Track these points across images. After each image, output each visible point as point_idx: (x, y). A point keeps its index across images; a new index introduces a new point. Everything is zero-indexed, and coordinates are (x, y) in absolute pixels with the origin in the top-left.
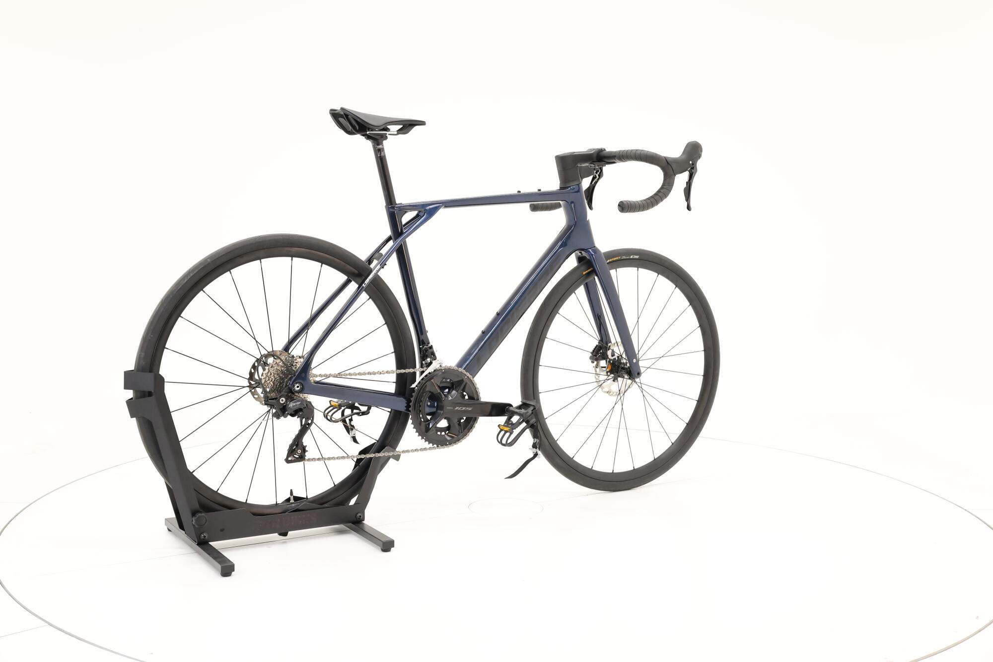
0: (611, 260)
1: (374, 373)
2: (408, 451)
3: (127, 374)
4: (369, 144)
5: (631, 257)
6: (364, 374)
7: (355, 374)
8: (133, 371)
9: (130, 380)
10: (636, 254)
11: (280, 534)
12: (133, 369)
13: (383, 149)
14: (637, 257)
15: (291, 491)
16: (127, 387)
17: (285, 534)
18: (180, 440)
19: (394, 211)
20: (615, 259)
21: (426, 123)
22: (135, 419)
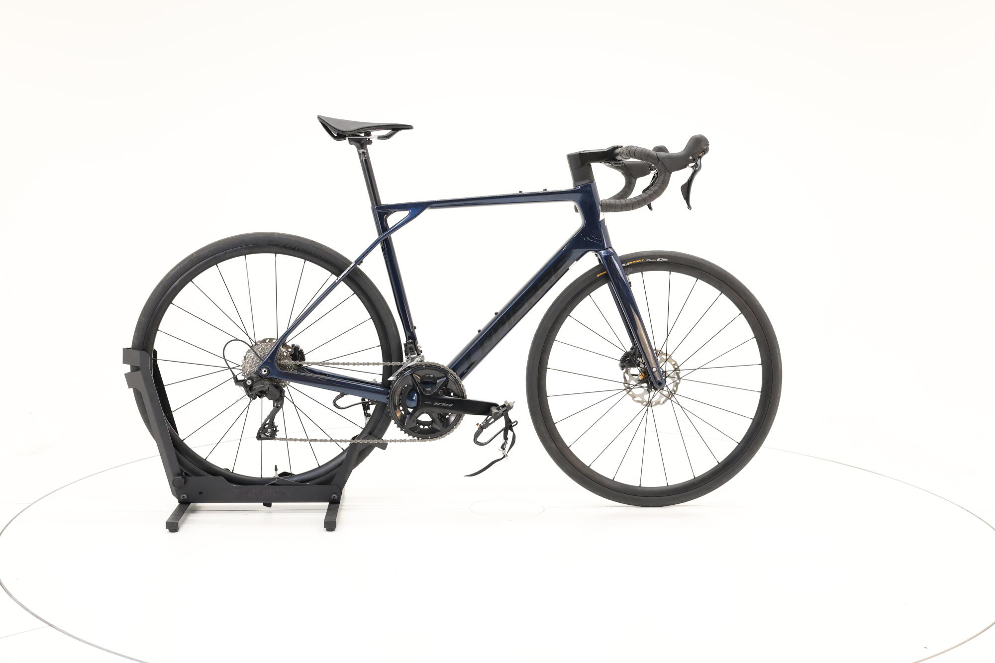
0: (631, 263)
1: (358, 364)
2: (395, 441)
3: (126, 351)
4: (353, 148)
5: (658, 260)
6: (348, 364)
7: (338, 364)
8: (130, 348)
9: (127, 356)
10: (664, 257)
11: (265, 505)
12: (130, 347)
13: (367, 152)
14: (666, 260)
15: (276, 466)
16: (125, 362)
17: (269, 505)
18: (172, 410)
19: (381, 212)
20: (637, 261)
21: (414, 127)
22: (132, 389)
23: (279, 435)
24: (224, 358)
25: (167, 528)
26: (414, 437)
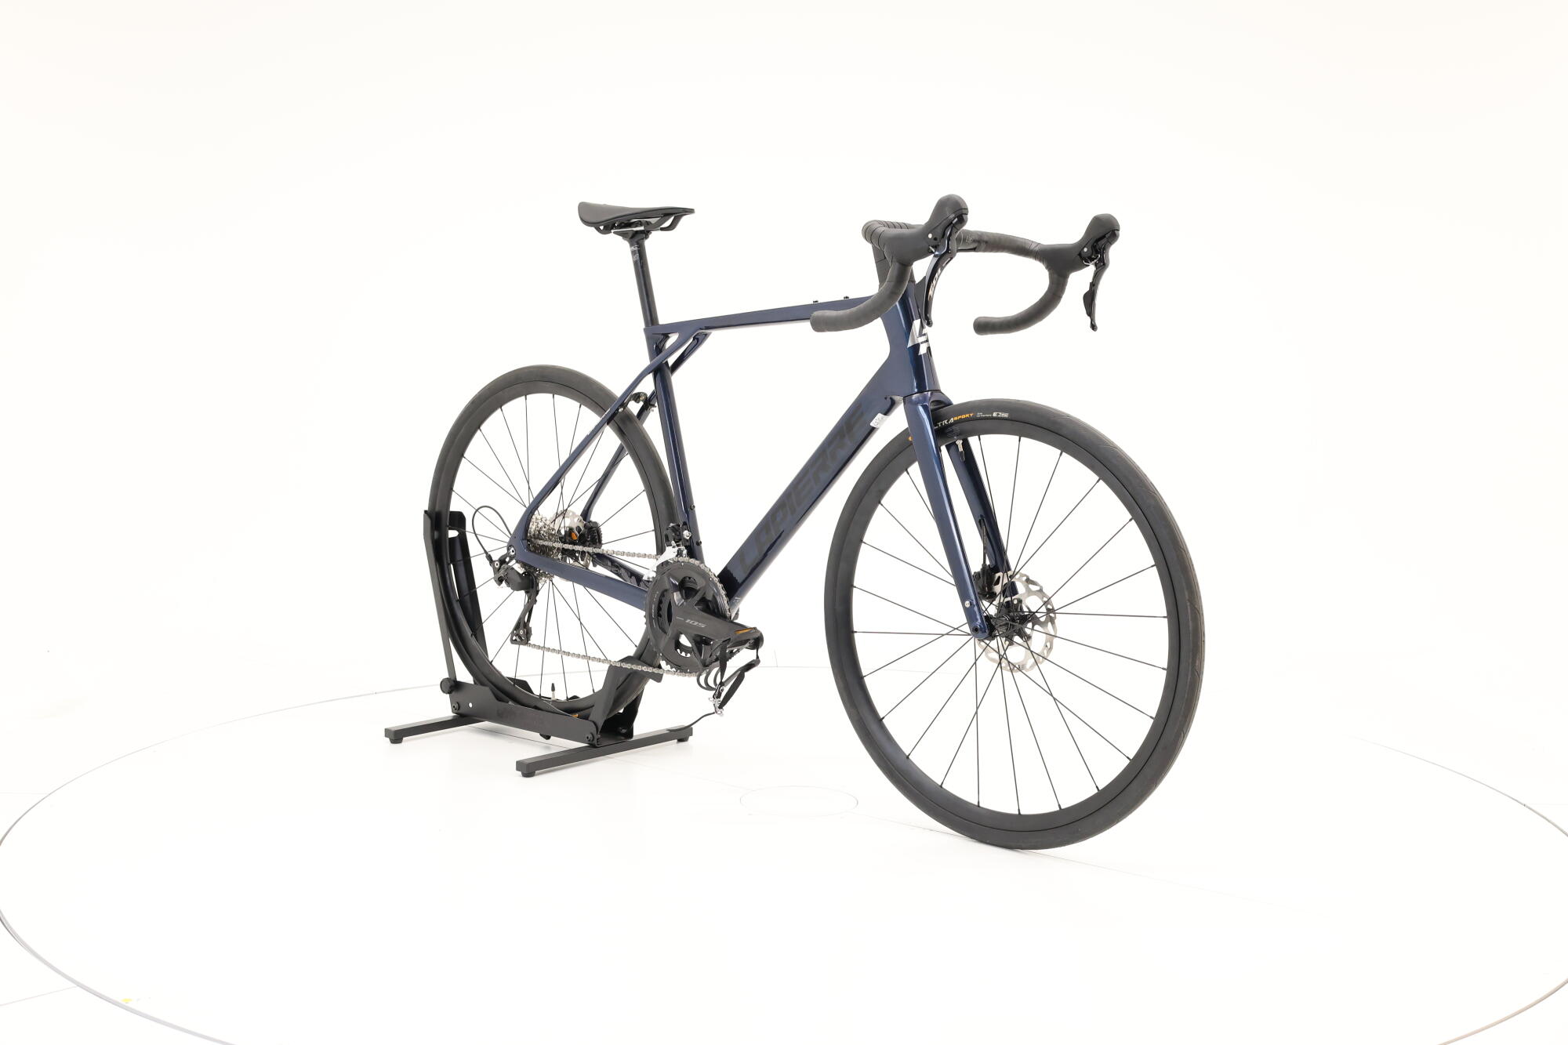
0: (956, 418)
4: (626, 245)
5: (995, 415)
10: (1003, 410)
13: (644, 252)
14: (1006, 415)
15: (553, 685)
19: (656, 335)
20: (964, 417)
21: (695, 210)
23: (532, 641)
24: (475, 533)
25: (386, 736)
26: (672, 668)
